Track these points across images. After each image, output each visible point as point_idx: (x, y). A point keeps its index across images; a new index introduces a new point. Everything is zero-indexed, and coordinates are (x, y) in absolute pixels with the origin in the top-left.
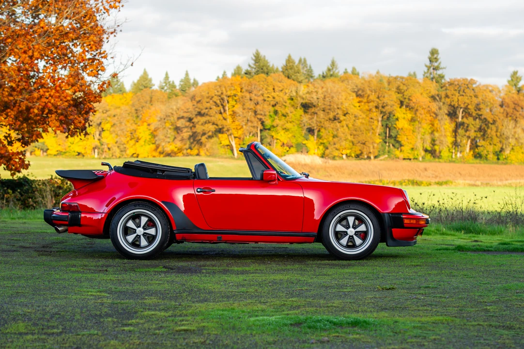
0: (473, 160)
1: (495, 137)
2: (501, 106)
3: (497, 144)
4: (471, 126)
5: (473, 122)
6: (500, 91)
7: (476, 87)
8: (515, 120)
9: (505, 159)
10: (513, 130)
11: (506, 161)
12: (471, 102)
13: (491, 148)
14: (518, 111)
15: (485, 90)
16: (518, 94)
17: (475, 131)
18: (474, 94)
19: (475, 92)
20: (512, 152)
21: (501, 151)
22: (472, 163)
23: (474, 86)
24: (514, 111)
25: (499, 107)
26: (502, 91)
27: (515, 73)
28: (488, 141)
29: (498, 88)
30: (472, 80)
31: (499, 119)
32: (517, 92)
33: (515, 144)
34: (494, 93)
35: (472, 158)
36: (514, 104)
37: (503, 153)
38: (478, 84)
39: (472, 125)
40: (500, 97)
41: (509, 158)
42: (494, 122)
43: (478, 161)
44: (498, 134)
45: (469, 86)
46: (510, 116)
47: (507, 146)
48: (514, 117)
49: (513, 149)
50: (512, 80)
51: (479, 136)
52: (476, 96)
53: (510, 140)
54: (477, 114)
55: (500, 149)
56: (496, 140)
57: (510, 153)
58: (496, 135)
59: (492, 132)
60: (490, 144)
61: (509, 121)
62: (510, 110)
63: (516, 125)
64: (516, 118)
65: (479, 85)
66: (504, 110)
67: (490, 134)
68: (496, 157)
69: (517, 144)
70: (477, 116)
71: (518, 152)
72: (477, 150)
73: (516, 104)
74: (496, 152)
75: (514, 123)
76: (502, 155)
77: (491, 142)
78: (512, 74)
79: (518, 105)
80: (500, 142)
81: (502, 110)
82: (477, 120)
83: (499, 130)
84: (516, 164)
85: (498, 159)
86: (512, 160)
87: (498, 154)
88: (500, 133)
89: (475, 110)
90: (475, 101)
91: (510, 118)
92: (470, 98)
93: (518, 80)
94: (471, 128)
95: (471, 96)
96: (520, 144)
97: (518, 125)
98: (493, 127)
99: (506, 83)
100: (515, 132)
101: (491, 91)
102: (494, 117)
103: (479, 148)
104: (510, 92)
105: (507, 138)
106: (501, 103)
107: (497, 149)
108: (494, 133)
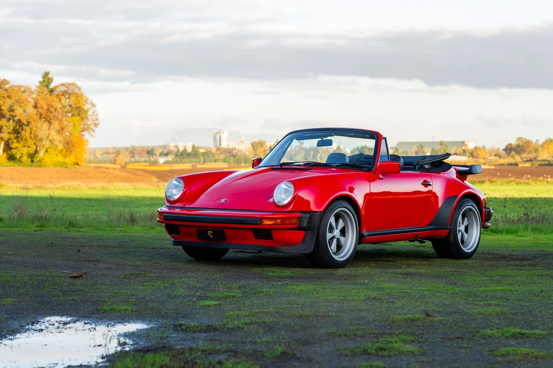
0: (6, 162)
1: (29, 139)
2: (35, 107)
3: (31, 146)
4: (4, 128)
5: (7, 124)
6: (32, 93)
7: (9, 88)
8: (49, 121)
9: (40, 161)
10: (47, 132)
11: (40, 164)
12: (4, 103)
13: (25, 151)
14: (51, 112)
15: (17, 91)
16: (51, 95)
17: (9, 133)
18: (7, 94)
19: (8, 93)
20: (46, 155)
21: (35, 153)
22: (5, 166)
23: (7, 86)
24: (48, 112)
25: (33, 109)
26: (35, 92)
27: (47, 74)
28: (22, 143)
29: (30, 89)
30: (4, 80)
31: (34, 120)
32: (49, 93)
33: (50, 147)
34: (26, 93)
35: (5, 160)
36: (48, 105)
37: (37, 155)
38: (11, 84)
39: (6, 126)
40: (33, 99)
41: (43, 161)
42: (28, 123)
43: (12, 163)
44: (32, 136)
45: (2, 86)
46: (44, 118)
47: (41, 148)
48: (48, 119)
49: (47, 151)
50: (44, 81)
51: (12, 137)
52: (9, 97)
53: (44, 142)
54: (11, 115)
55: (34, 152)
56: (30, 142)
57: (44, 155)
58: (31, 137)
59: (26, 133)
60: (24, 146)
61: (42, 123)
62: (43, 112)
63: (50, 127)
64: (50, 119)
65: (11, 86)
66: (38, 111)
67: (25, 135)
68: (30, 160)
69: (51, 146)
70: (11, 117)
71: (52, 154)
72: (10, 152)
73: (49, 105)
74: (30, 154)
75: (48, 125)
76: (37, 157)
77: (26, 145)
78: (44, 74)
79: (52, 106)
80: (35, 144)
81: (35, 111)
82: (11, 121)
83: (33, 132)
84: (51, 167)
85: (32, 161)
86: (46, 163)
87: (32, 157)
88: (34, 134)
89: (9, 112)
90: (9, 102)
91: (44, 120)
92: (3, 99)
93: (50, 81)
94: (5, 130)
95: (3, 97)
96: (55, 146)
97: (52, 127)
98: (27, 128)
99: (38, 84)
100: (49, 134)
101: (24, 92)
102: (29, 119)
103: (13, 150)
104: (43, 93)
105: (41, 140)
106: (34, 105)
107: (32, 151)
108: (28, 135)
